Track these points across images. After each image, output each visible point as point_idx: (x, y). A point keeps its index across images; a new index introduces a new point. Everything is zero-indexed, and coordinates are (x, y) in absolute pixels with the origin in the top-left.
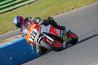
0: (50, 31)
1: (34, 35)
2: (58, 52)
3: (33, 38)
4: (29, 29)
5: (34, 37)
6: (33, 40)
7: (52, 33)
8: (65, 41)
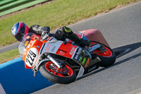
0: (59, 50)
1: (33, 58)
2: (65, 85)
3: (31, 62)
4: (26, 47)
5: (33, 60)
6: (31, 64)
7: (61, 53)
8: (83, 66)
